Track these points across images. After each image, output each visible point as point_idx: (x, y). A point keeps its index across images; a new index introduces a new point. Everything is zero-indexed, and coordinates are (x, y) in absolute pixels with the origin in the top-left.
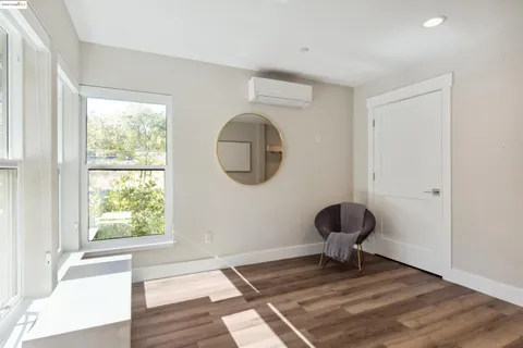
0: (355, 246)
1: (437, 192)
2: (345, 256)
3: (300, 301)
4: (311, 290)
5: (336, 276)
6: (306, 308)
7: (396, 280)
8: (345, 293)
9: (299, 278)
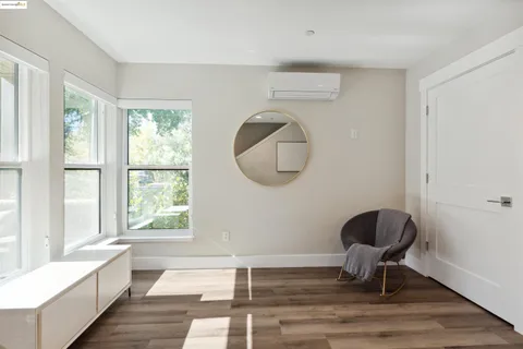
0: (381, 264)
1: (507, 202)
2: (366, 275)
3: (283, 318)
4: (311, 308)
5: (352, 296)
6: (285, 330)
7: (433, 317)
8: (345, 321)
9: (307, 291)
